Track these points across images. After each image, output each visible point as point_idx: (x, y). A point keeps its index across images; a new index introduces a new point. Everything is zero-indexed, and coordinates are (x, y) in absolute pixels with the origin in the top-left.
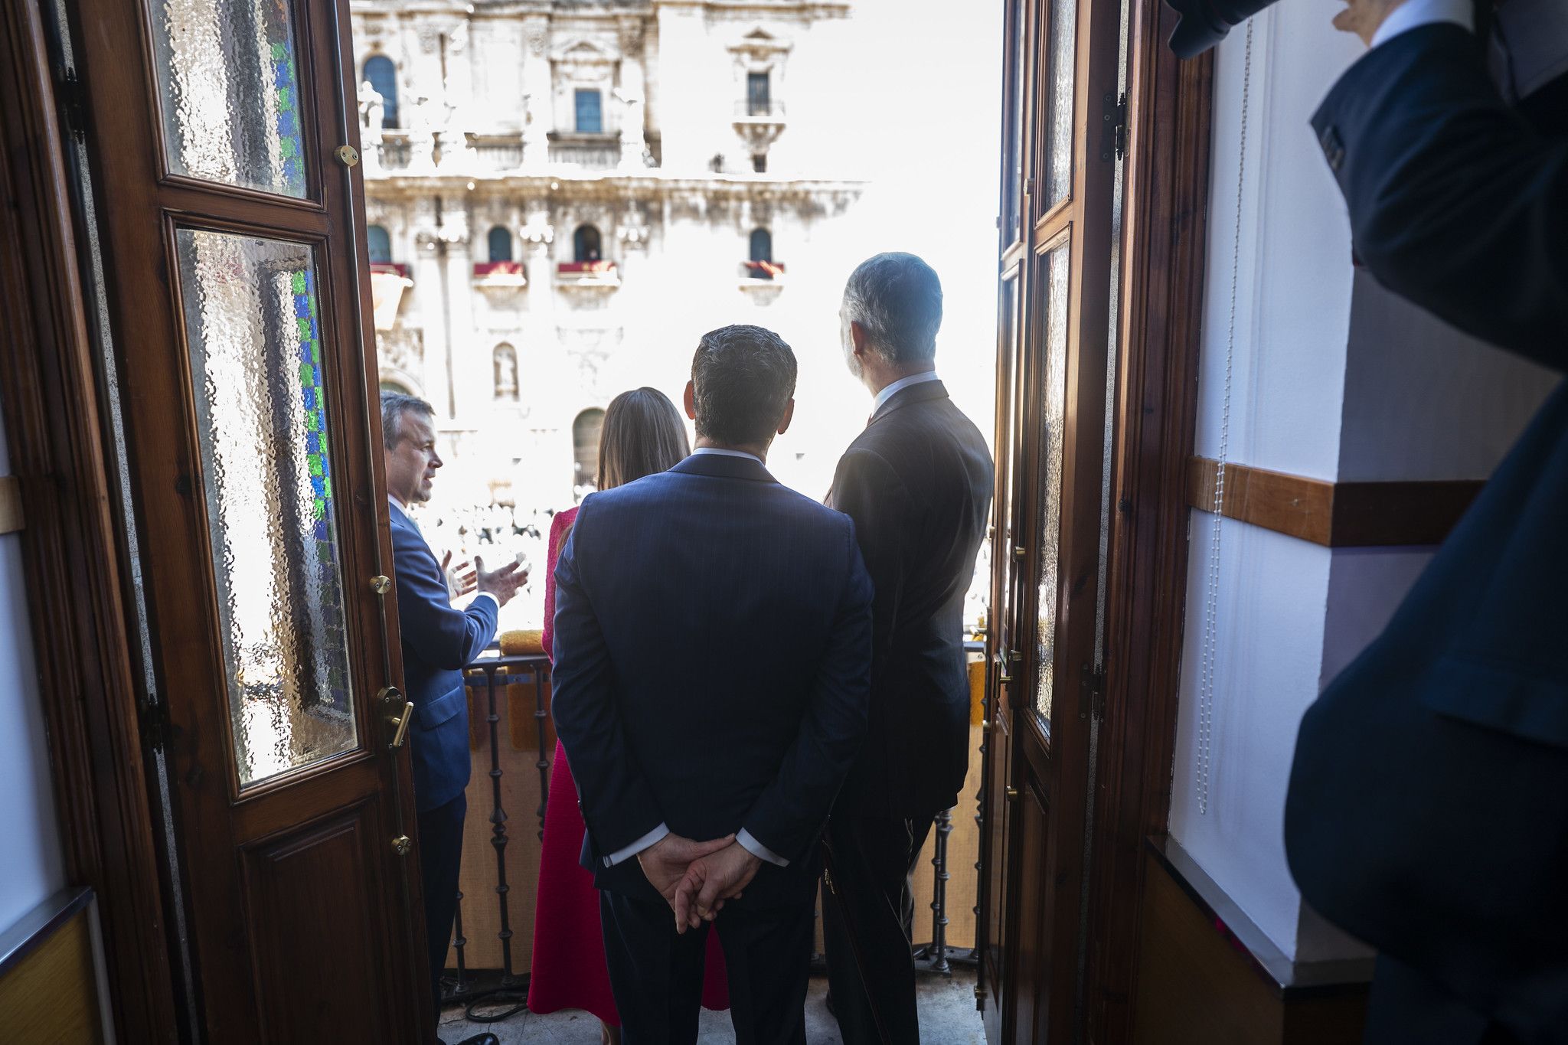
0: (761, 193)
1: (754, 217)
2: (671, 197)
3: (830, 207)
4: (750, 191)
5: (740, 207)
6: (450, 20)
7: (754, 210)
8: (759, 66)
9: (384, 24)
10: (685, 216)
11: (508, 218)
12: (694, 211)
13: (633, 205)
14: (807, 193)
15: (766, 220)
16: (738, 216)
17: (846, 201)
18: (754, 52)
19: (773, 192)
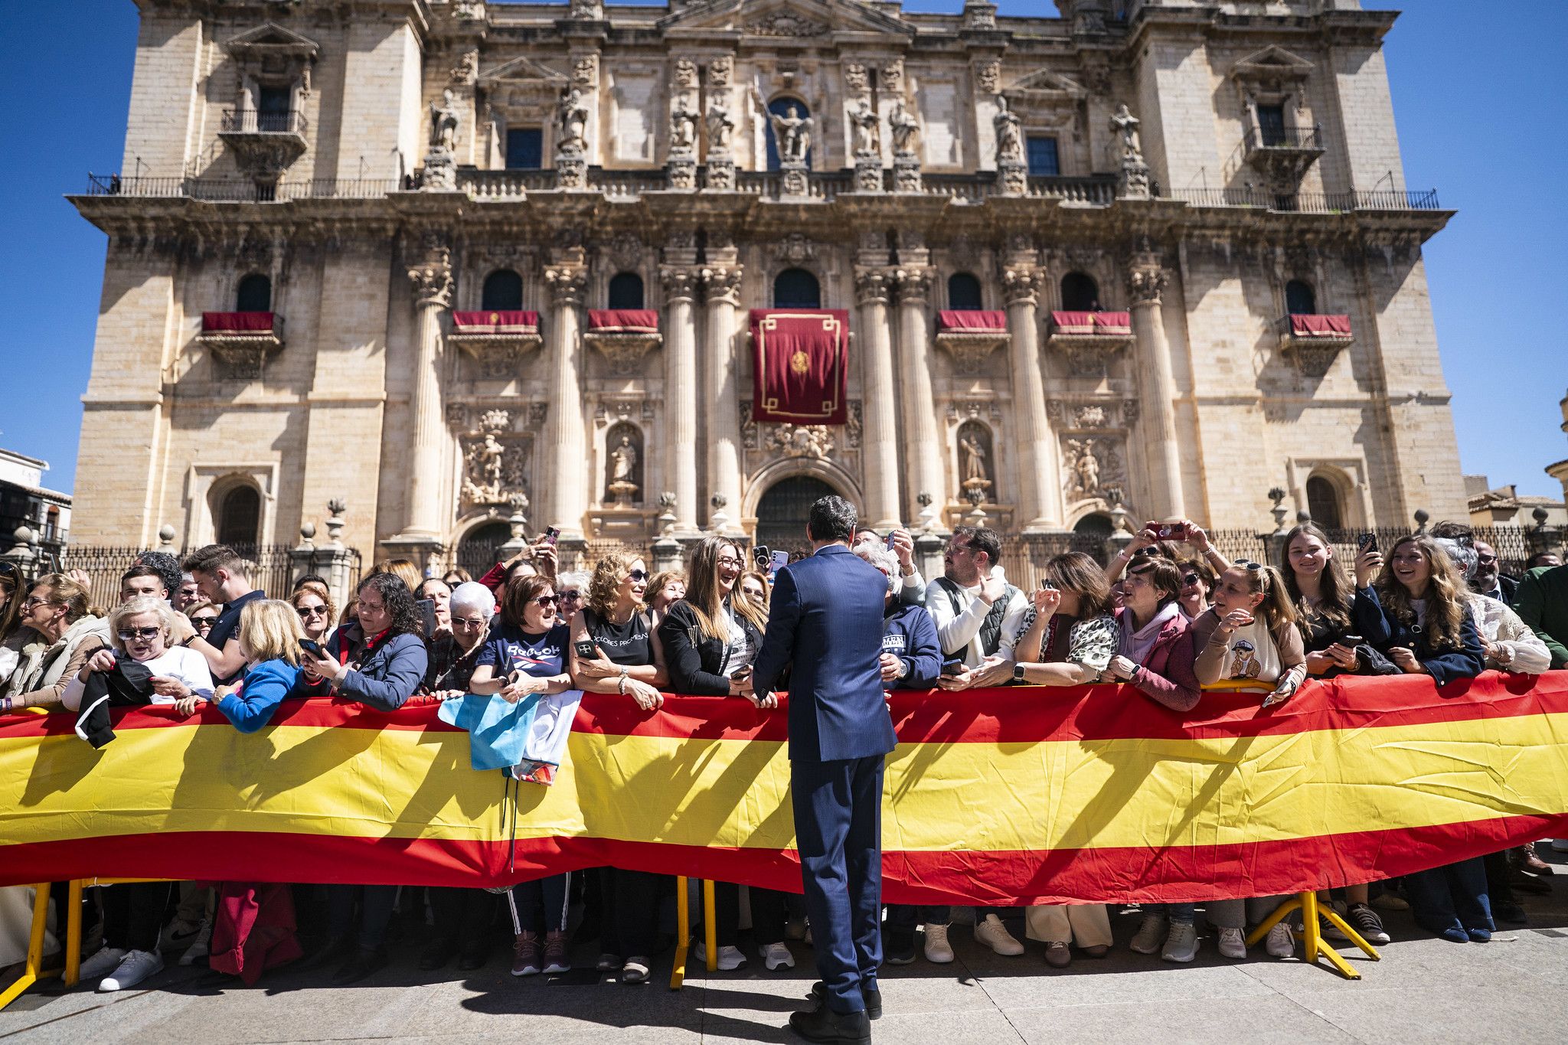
0: (1303, 232)
1: (1291, 262)
2: (1189, 236)
3: (1388, 254)
4: (1289, 230)
5: (1273, 252)
6: (883, 55)
7: (1289, 256)
8: (1272, 97)
9: (802, 61)
10: (1208, 262)
11: (977, 263)
12: (1217, 255)
13: (1146, 242)
14: (1364, 230)
15: (1308, 268)
16: (1269, 264)
17: (1409, 242)
18: (1265, 81)
19: (1317, 232)
